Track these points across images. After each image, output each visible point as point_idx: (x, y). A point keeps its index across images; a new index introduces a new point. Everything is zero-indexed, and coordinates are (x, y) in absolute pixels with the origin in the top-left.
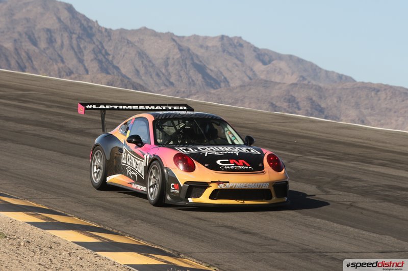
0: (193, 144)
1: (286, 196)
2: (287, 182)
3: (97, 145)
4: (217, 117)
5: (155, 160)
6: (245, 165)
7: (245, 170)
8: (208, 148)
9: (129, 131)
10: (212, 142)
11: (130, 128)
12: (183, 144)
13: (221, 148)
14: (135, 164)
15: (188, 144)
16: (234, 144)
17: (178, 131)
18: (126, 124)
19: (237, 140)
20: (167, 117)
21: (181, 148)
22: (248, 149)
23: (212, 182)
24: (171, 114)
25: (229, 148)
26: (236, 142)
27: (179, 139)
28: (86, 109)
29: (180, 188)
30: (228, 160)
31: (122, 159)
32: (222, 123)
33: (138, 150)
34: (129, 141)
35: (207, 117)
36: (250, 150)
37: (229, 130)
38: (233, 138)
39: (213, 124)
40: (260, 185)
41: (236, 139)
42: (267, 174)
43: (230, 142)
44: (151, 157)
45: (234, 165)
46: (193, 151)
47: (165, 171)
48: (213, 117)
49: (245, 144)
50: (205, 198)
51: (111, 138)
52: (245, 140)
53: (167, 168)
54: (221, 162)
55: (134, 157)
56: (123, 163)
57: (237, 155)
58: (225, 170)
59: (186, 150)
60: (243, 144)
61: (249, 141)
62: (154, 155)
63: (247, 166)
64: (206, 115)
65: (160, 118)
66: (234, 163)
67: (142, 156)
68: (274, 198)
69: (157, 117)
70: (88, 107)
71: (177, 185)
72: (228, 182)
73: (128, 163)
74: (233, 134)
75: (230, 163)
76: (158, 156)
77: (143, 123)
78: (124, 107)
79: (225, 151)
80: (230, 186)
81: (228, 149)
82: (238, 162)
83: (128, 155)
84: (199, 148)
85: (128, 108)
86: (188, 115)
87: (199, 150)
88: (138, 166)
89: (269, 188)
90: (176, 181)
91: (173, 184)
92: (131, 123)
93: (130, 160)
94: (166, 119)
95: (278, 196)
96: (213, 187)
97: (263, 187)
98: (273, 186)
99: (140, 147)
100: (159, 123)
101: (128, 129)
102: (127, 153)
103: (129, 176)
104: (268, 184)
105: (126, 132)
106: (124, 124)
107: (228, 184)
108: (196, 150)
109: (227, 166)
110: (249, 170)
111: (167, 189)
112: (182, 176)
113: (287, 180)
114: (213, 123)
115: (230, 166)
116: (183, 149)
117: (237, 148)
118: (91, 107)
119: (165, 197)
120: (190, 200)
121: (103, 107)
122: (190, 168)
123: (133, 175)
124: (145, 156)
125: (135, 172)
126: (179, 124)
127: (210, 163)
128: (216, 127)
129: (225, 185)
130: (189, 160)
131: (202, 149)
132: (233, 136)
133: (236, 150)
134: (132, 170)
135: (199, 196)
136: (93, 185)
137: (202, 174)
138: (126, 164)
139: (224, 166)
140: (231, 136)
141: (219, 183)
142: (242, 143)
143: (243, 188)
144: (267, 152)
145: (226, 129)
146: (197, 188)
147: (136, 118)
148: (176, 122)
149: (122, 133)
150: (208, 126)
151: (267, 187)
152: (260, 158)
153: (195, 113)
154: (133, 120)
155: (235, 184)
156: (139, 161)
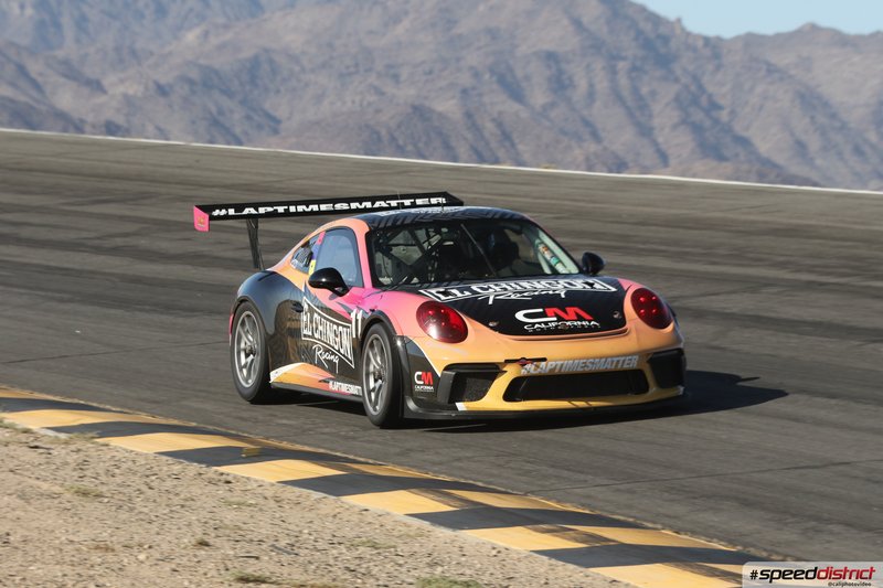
0: (461, 280)
1: (681, 383)
2: (681, 352)
3: (242, 301)
4: (513, 215)
5: (376, 322)
6: (580, 318)
7: (583, 330)
8: (496, 285)
9: (313, 262)
10: (505, 271)
11: (315, 255)
12: (439, 282)
13: (525, 284)
14: (332, 336)
15: (450, 281)
16: (555, 274)
17: (427, 255)
18: (306, 245)
19: (563, 264)
20: (399, 223)
21: (434, 291)
22: (587, 283)
23: (507, 362)
24: (406, 216)
25: (543, 282)
26: (560, 268)
27: (431, 272)
28: (212, 218)
29: (436, 380)
30: (541, 310)
31: (303, 325)
32: (527, 227)
33: (336, 304)
34: (315, 283)
35: (489, 216)
36: (591, 285)
37: (542, 243)
38: (553, 261)
39: (507, 231)
40: (618, 361)
41: (560, 261)
42: (633, 335)
43: (547, 271)
44: (367, 317)
45: (555, 319)
46: (459, 295)
47: (399, 343)
48: (504, 214)
49: (581, 272)
50: (493, 400)
51: (274, 281)
52: (581, 264)
53: (402, 338)
54: (526, 315)
55: (328, 320)
56: (305, 336)
57: (563, 296)
58: (535, 333)
59: (445, 293)
60: (577, 271)
61: (591, 266)
62: (373, 311)
63: (585, 320)
64: (489, 212)
65: (382, 225)
66: (556, 315)
67: (346, 316)
68: (653, 389)
69: (376, 225)
70: (216, 213)
71: (429, 374)
72: (544, 360)
73: (317, 336)
74: (552, 252)
75: (546, 316)
76: (382, 313)
77: (345, 241)
78: (301, 208)
79: (535, 290)
80: (549, 367)
81: (541, 286)
82: (566, 313)
83: (316, 315)
84: (474, 287)
85: (309, 210)
86: (446, 215)
87: (474, 292)
88: (338, 340)
89: (640, 367)
90: (424, 365)
91: (420, 373)
92: (318, 243)
93: (320, 328)
94: (396, 226)
95: (662, 384)
96: (511, 373)
97: (626, 366)
98: (648, 362)
99: (341, 295)
100: (380, 238)
101: (311, 257)
102: (311, 311)
103: (320, 365)
104: (637, 357)
105: (307, 265)
106: (303, 246)
107: (543, 363)
108: (467, 293)
109: (540, 323)
110: (590, 329)
111: (407, 386)
112: (439, 354)
113: (681, 346)
114: (505, 228)
115: (546, 323)
116: (438, 292)
117: (561, 281)
118: (223, 212)
119: (404, 403)
120: (461, 406)
121: (253, 211)
122: (455, 334)
123: (329, 362)
124: (353, 315)
125: (333, 353)
126: (429, 237)
127: (502, 318)
128: (513, 237)
129: (537, 367)
130: (452, 316)
131: (482, 288)
132: (554, 255)
133: (560, 286)
134: (327, 351)
135: (480, 395)
136: (240, 393)
137: (483, 344)
138: (313, 337)
139: (534, 324)
140: (548, 256)
141: (523, 362)
142: (574, 270)
143: (580, 370)
144: (631, 287)
145: (537, 241)
146: (474, 377)
147: (327, 231)
148: (421, 234)
149: (298, 268)
150: (492, 236)
151: (633, 364)
152: (615, 301)
153: (462, 208)
154: (321, 237)
155: (560, 363)
156: (340, 328)
